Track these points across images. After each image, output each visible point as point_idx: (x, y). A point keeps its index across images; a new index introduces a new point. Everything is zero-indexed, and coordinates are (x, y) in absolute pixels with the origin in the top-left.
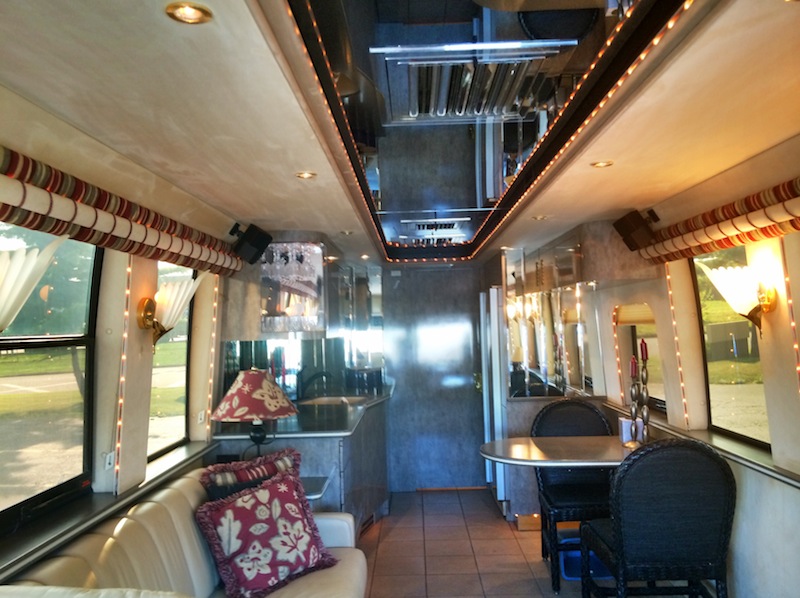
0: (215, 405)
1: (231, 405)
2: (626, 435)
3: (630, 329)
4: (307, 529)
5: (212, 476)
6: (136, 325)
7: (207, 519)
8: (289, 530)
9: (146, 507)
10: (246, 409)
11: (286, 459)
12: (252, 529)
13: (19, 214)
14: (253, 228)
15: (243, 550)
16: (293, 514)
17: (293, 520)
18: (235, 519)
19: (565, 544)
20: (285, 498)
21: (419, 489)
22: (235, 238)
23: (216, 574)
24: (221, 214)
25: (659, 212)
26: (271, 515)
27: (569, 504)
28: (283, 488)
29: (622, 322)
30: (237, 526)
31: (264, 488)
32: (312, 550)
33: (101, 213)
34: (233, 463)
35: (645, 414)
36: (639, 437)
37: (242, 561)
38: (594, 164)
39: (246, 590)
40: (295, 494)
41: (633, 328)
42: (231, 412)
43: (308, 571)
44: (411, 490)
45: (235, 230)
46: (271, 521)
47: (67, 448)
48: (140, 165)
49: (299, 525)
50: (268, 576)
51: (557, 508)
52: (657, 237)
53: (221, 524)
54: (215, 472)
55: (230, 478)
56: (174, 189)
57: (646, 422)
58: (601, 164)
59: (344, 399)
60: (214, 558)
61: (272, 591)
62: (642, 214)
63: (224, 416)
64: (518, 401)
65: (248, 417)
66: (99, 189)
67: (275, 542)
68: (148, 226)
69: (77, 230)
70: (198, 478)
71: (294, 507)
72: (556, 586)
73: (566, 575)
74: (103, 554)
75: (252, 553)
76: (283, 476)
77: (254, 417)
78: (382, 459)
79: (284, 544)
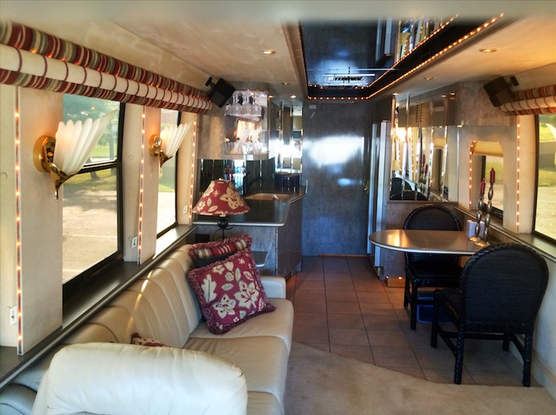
0: (195, 203)
1: (206, 203)
2: (471, 232)
3: (481, 158)
4: (257, 288)
5: (196, 251)
6: (149, 155)
7: (194, 280)
8: (246, 288)
9: (158, 272)
10: (216, 207)
11: (242, 241)
12: (223, 287)
13: (81, 88)
14: (221, 81)
15: (218, 299)
16: (248, 278)
17: (248, 282)
18: (213, 280)
19: (421, 300)
20: (243, 268)
21: (321, 254)
22: (209, 88)
23: (200, 313)
24: (201, 72)
25: (520, 79)
26: (235, 278)
27: (427, 276)
28: (242, 261)
29: (476, 152)
30: (214, 285)
31: (230, 261)
32: (260, 301)
33: (130, 82)
34: (209, 243)
35: (488, 220)
36: (481, 234)
37: (217, 306)
38: (481, 51)
39: (220, 324)
40: (249, 265)
41: (484, 158)
42: (206, 208)
43: (258, 313)
44: (315, 255)
45: (209, 82)
46: (235, 282)
47: (85, 211)
48: (154, 44)
49: (252, 285)
50: (233, 317)
51: (419, 278)
52: (515, 97)
53: (204, 283)
54: (197, 249)
55: (207, 253)
56: (174, 58)
57: (487, 225)
58: (488, 51)
59: (275, 196)
60: (200, 304)
61: (236, 326)
62: (506, 79)
63: (202, 211)
64: (395, 203)
65: (217, 213)
66: (129, 65)
67: (238, 295)
68: (157, 87)
69: (115, 95)
70: (187, 252)
71: (249, 274)
72: (413, 326)
73: (421, 320)
74: (136, 305)
75: (223, 302)
76: (242, 253)
77: (222, 212)
78: (299, 236)
79: (243, 297)
